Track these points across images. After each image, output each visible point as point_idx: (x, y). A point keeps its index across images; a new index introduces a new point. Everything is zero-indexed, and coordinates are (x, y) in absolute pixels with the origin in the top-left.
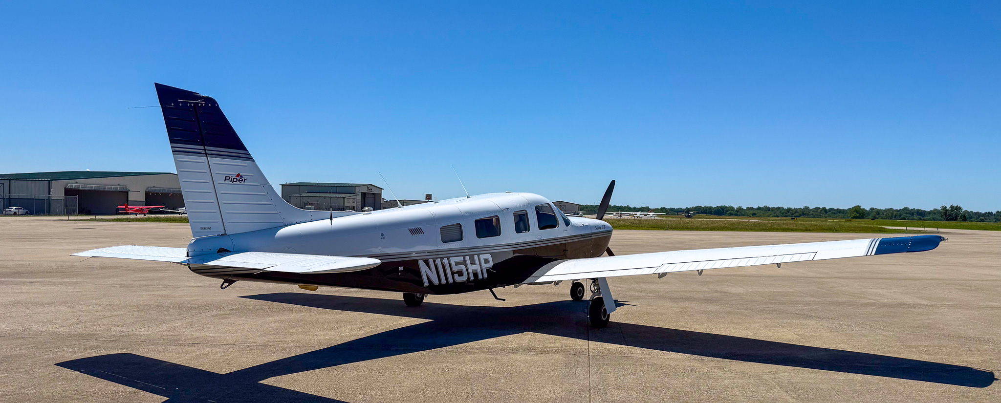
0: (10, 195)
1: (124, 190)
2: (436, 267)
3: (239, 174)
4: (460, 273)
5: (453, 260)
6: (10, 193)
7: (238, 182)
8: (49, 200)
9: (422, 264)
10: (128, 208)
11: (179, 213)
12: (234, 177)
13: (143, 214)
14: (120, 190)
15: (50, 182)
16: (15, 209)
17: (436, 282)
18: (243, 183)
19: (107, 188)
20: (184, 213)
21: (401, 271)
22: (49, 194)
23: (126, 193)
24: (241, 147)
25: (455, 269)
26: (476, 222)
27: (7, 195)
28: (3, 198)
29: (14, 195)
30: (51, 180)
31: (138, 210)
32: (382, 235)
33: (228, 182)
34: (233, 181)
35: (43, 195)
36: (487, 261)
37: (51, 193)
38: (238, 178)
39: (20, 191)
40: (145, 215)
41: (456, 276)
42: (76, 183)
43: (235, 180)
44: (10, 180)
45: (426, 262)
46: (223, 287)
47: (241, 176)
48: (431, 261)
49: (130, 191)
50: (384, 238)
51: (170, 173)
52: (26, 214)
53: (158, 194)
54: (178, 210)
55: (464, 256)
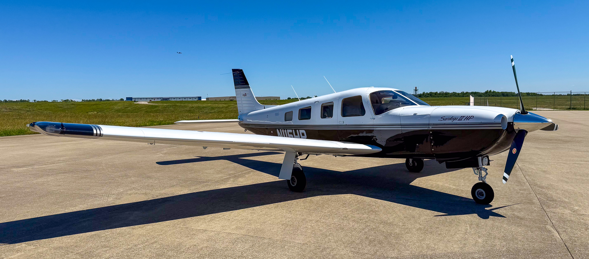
9: (278, 131)
21: (272, 133)
32: (268, 115)
33: (243, 96)
36: (303, 134)
47: (246, 94)
55: (292, 130)
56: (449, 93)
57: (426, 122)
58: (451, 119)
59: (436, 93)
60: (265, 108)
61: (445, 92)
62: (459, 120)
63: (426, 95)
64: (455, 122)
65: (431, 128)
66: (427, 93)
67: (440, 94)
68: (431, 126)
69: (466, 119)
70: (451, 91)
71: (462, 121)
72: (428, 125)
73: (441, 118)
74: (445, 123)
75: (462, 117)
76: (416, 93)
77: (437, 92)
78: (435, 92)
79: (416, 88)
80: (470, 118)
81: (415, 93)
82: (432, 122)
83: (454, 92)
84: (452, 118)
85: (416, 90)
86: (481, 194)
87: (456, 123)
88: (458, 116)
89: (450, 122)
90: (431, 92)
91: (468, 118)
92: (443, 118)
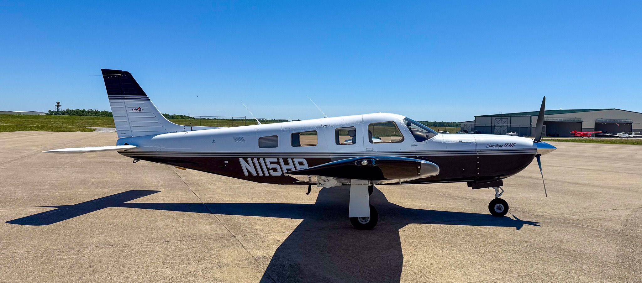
0: (511, 125)
1: (579, 121)
2: (254, 163)
3: (140, 107)
4: (275, 170)
5: (268, 161)
6: (511, 124)
7: (139, 112)
8: (530, 128)
9: (242, 161)
10: (576, 133)
11: (618, 137)
12: (137, 109)
13: (587, 137)
14: (577, 121)
15: (531, 117)
16: (512, 133)
17: (254, 174)
18: (141, 112)
19: (567, 120)
20: (621, 137)
21: (226, 164)
22: (531, 124)
23: (581, 123)
24: (144, 94)
25: (270, 166)
26: (292, 134)
27: (509, 125)
28: (507, 127)
29: (513, 125)
30: (532, 116)
31: (584, 134)
32: (214, 141)
33: (134, 111)
34: (136, 111)
35: (527, 125)
36: (301, 164)
37: (532, 124)
38: (139, 109)
39: (516, 123)
40: (588, 138)
41: (271, 172)
42: (547, 117)
43: (137, 110)
44: (511, 117)
45: (246, 160)
47: (141, 108)
48: (249, 160)
49: (583, 122)
50: (215, 143)
51: (615, 109)
52: (518, 136)
53: (604, 123)
54: (617, 135)
55: (278, 159)
56: (99, 111)
57: (474, 149)
58: (496, 146)
59: (83, 111)
60: (192, 130)
61: (94, 110)
62: (504, 147)
63: (71, 113)
64: (500, 148)
65: (478, 154)
66: (72, 110)
67: (88, 112)
68: (478, 153)
69: (510, 146)
70: (101, 110)
71: (507, 148)
72: (476, 151)
73: (488, 145)
74: (491, 150)
75: (506, 145)
76: (59, 110)
77: (85, 110)
78: (82, 109)
79: (58, 103)
80: (513, 145)
81: (57, 109)
82: (479, 149)
83: (105, 111)
84: (498, 145)
85: (58, 106)
86: (499, 208)
87: (502, 149)
88: (503, 144)
89: (496, 148)
90: (77, 110)
91: (512, 145)
92: (489, 144)
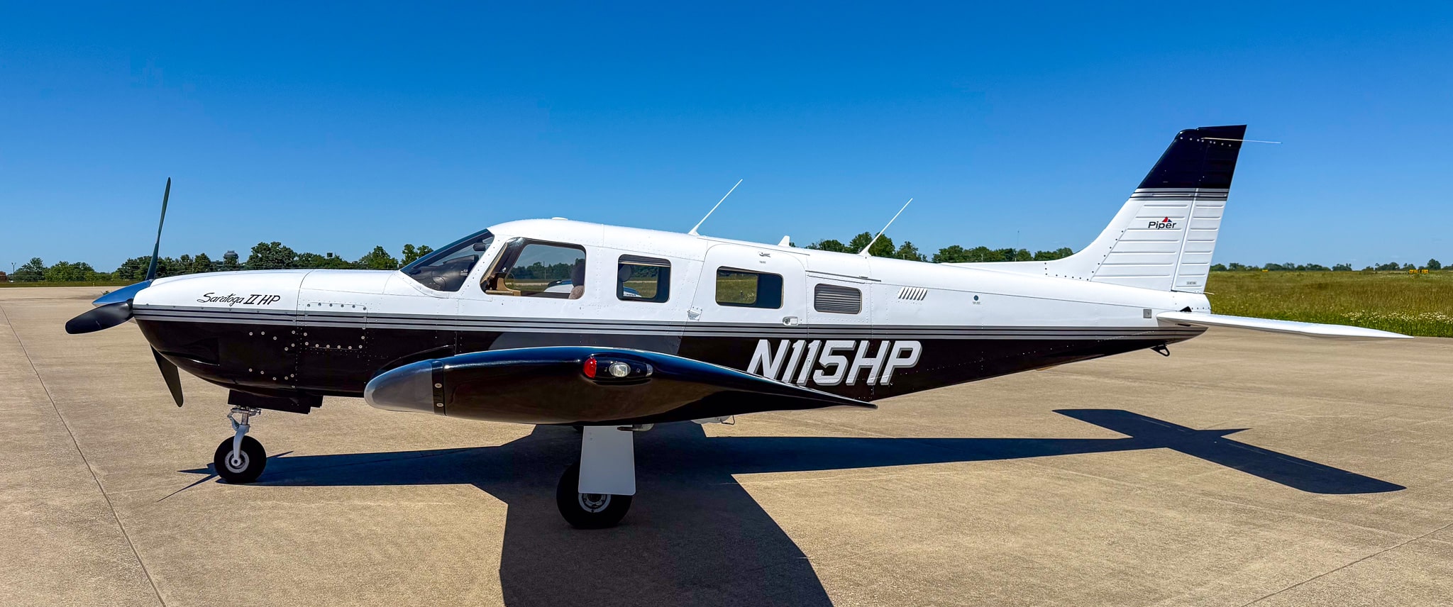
46: (1166, 353)
